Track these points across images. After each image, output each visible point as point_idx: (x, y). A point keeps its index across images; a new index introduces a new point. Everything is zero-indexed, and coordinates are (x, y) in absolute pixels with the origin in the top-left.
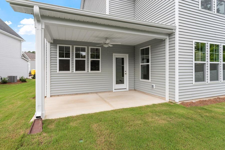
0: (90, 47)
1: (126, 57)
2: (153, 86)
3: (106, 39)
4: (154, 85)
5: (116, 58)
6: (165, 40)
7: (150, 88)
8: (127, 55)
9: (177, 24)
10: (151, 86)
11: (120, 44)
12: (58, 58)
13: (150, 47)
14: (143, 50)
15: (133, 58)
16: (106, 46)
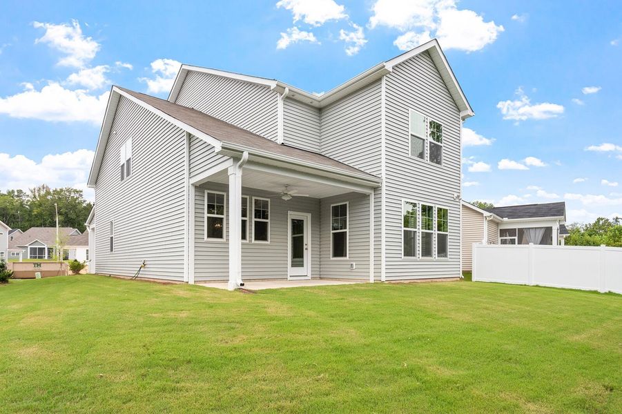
0: (254, 198)
1: (307, 219)
2: (352, 265)
3: (287, 186)
4: (354, 264)
5: (293, 220)
6: (369, 196)
7: (348, 270)
8: (309, 216)
9: (383, 172)
10: (349, 266)
11: (307, 196)
12: (206, 215)
13: (347, 203)
14: (335, 208)
15: (318, 221)
16: (286, 198)
